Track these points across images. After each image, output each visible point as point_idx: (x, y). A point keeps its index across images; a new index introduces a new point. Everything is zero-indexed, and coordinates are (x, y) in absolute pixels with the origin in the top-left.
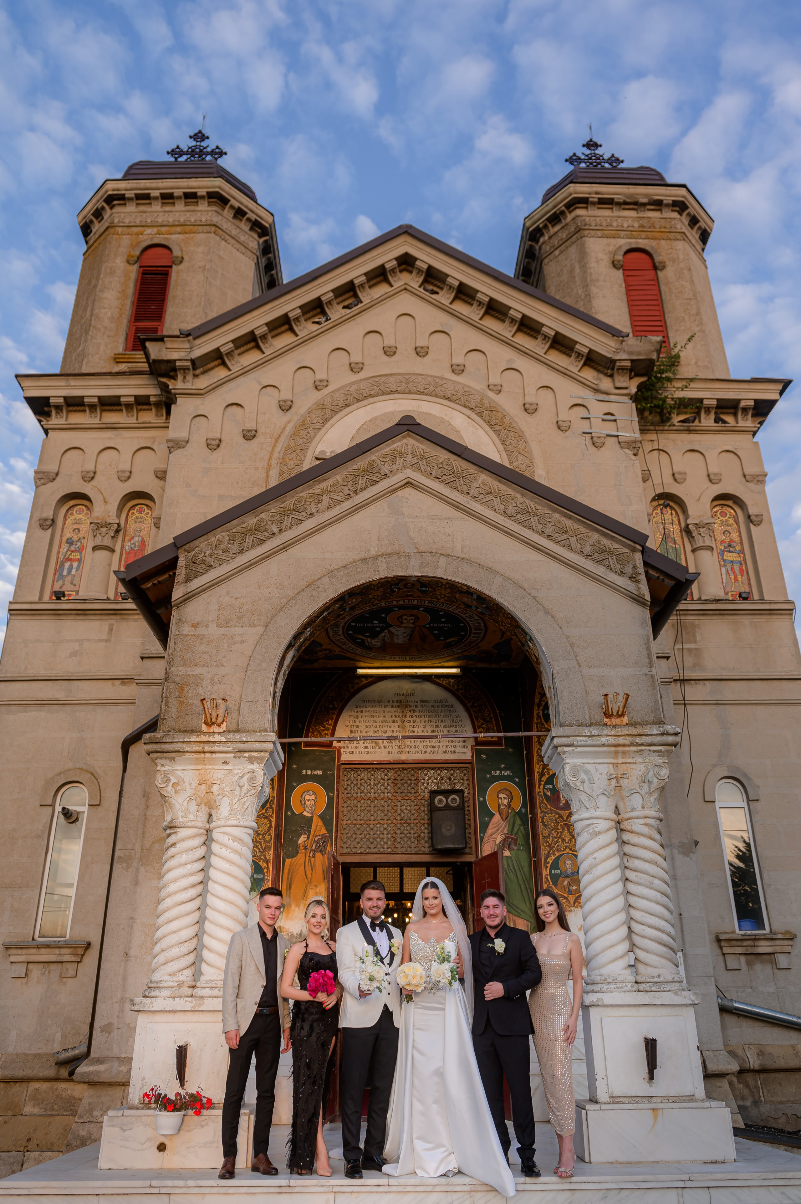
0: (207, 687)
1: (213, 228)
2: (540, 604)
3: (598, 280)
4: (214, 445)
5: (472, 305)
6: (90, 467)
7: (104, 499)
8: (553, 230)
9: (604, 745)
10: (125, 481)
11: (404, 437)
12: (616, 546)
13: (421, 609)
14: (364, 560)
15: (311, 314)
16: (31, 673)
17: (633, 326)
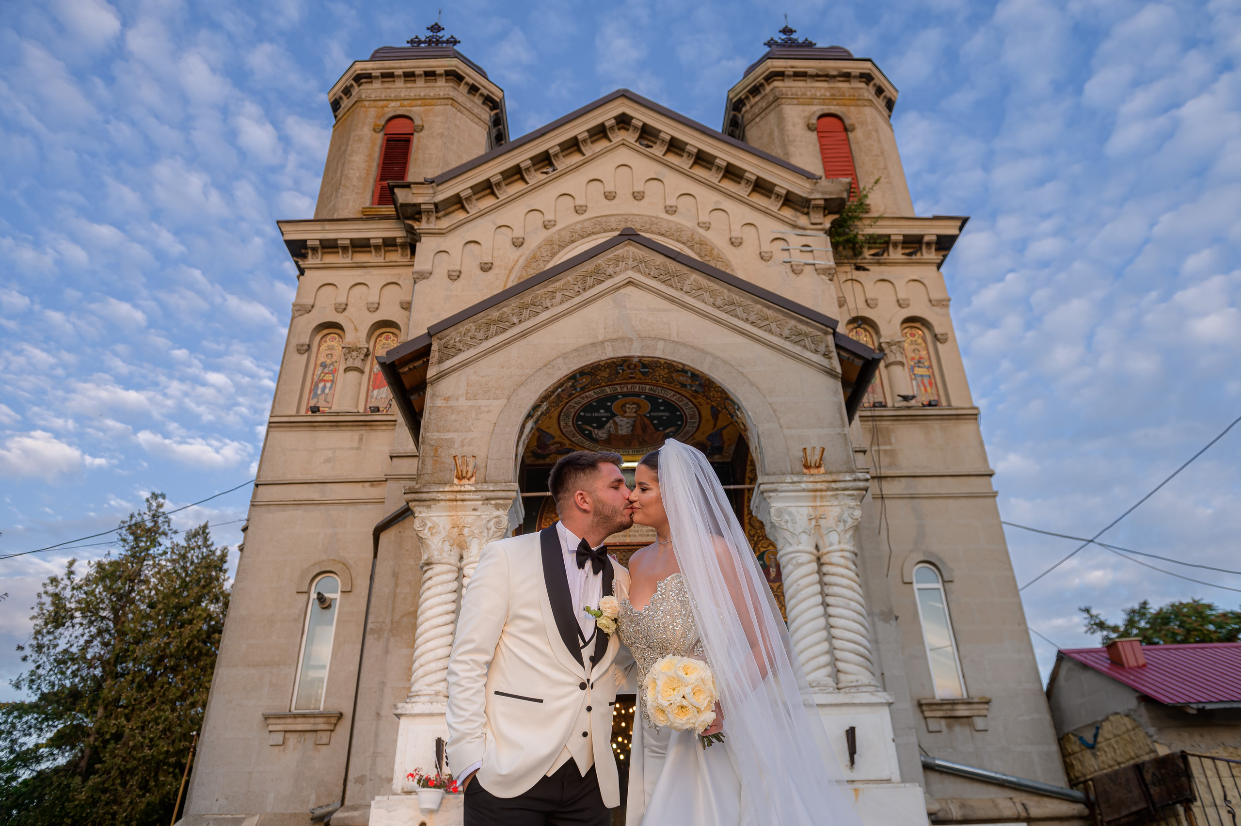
0: (458, 448)
1: (450, 101)
2: (746, 378)
3: (795, 141)
4: (455, 276)
5: (682, 156)
6: (343, 300)
7: (355, 327)
8: (753, 101)
9: (804, 490)
10: (374, 311)
11: (626, 246)
12: (811, 330)
13: (643, 396)
14: (593, 345)
15: (540, 165)
16: (289, 477)
17: (825, 170)
